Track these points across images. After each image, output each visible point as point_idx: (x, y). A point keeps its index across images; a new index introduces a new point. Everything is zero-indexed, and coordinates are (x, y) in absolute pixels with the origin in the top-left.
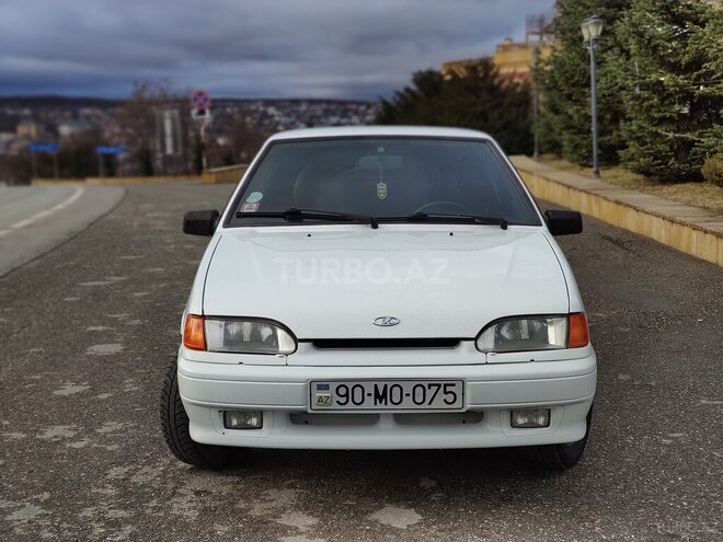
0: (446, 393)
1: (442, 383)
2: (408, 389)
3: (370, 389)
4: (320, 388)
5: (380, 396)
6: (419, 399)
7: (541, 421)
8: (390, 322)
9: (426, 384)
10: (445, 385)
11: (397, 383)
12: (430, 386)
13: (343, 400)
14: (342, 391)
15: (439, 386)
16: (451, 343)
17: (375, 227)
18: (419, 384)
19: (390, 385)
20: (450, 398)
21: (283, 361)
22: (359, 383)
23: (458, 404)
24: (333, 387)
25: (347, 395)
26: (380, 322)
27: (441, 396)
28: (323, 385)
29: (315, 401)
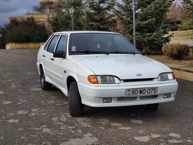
0: (154, 90)
1: (154, 88)
2: (147, 90)
3: (139, 91)
4: (128, 91)
5: (141, 92)
6: (149, 93)
7: (169, 96)
8: (139, 75)
9: (150, 89)
10: (154, 89)
11: (145, 89)
12: (151, 89)
13: (133, 94)
14: (133, 91)
15: (153, 89)
16: (151, 79)
17: (108, 54)
18: (149, 89)
19: (143, 89)
20: (155, 92)
21: (118, 85)
22: (137, 89)
23: (156, 93)
24: (131, 90)
25: (134, 92)
26: (137, 75)
27: (153, 91)
28: (129, 90)
29: (127, 94)
